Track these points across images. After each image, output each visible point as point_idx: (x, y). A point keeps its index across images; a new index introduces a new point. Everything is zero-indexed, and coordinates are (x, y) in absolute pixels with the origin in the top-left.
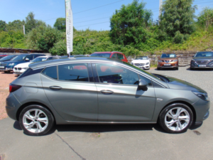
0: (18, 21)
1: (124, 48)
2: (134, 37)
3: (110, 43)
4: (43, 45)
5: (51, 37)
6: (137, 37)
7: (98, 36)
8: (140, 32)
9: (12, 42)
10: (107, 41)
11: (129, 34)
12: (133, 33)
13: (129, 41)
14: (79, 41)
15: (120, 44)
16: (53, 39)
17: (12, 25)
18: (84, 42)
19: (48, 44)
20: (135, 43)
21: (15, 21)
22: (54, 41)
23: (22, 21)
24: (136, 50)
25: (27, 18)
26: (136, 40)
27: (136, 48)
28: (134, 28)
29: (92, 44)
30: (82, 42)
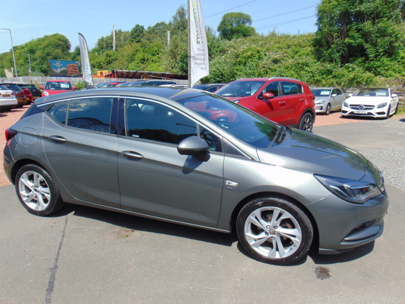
0: (162, 23)
1: (340, 70)
2: (366, 46)
3: (311, 60)
6: (375, 45)
7: (289, 47)
8: (383, 33)
9: (143, 60)
10: (306, 55)
11: (355, 39)
12: (365, 36)
13: (353, 54)
14: (251, 57)
15: (331, 61)
17: (152, 31)
18: (260, 58)
20: (367, 59)
21: (158, 25)
23: (167, 23)
24: (368, 74)
25: (175, 18)
26: (370, 51)
27: (369, 69)
28: (367, 25)
29: (275, 61)
30: (255, 60)
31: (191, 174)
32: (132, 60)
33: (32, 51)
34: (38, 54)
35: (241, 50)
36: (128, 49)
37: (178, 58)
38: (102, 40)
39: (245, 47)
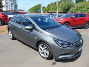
4: (65, 10)
5: (68, 6)
16: (69, 7)
17: (59, 2)
18: (84, 8)
19: (67, 9)
22: (70, 8)
29: (88, 8)
30: (82, 8)
31: (29, 34)
32: (53, 9)
33: (35, 8)
34: (36, 8)
35: (79, 6)
36: (53, 7)
37: (63, 8)
38: (48, 5)
39: (80, 5)
